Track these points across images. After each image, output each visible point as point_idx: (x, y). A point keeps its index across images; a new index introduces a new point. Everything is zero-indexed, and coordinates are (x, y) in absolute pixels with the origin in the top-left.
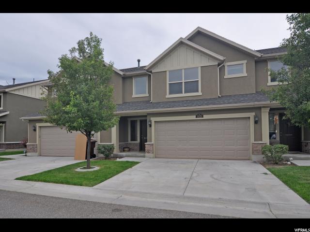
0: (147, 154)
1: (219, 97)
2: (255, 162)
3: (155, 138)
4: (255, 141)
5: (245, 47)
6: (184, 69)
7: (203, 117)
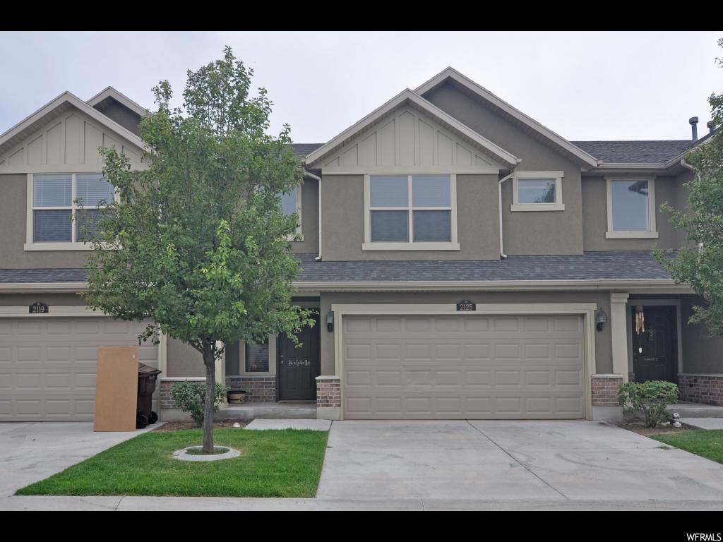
0: (321, 410)
1: (502, 258)
2: (602, 424)
3: (345, 364)
4: (597, 373)
5: (556, 135)
6: (414, 175)
7: (474, 309)
